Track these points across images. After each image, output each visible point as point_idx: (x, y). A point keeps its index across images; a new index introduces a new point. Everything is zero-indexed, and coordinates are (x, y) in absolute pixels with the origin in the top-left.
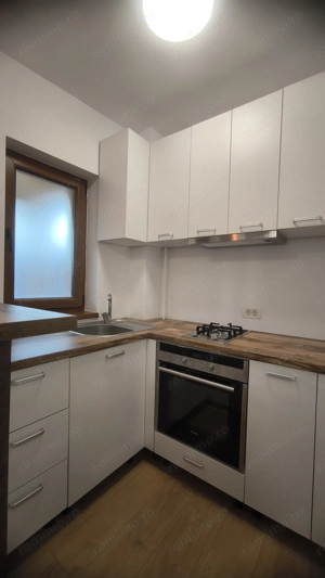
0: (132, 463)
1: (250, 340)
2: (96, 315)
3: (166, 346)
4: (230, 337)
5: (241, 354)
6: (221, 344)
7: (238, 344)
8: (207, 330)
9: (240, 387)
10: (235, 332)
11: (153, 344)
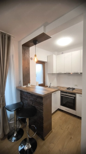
0: (56, 111)
1: (76, 90)
2: (48, 86)
3: (62, 92)
4: (73, 90)
5: (75, 93)
6: (71, 91)
7: (74, 91)
8: (68, 88)
9: (75, 98)
10: (73, 89)
11: (59, 91)
